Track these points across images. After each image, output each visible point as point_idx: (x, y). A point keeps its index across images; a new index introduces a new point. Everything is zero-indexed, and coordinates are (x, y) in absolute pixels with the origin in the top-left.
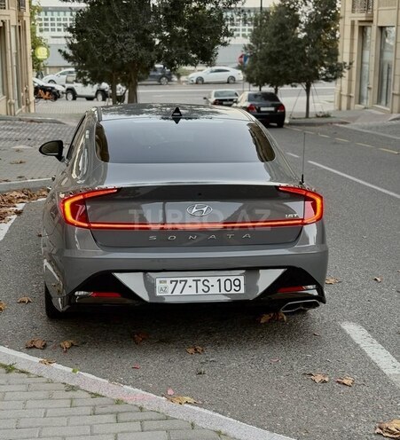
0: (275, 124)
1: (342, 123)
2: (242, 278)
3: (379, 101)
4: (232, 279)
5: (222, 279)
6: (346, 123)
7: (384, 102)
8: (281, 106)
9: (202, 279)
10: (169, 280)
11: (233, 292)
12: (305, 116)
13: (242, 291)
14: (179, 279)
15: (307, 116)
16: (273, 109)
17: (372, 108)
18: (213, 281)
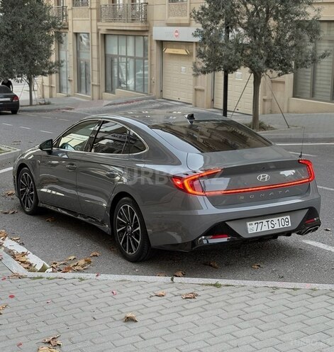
0: (10, 112)
1: (68, 109)
2: (289, 217)
3: (79, 90)
4: (284, 218)
5: (280, 218)
6: (71, 109)
7: (84, 91)
8: (15, 97)
9: (270, 220)
10: (254, 223)
11: (286, 226)
12: (29, 104)
13: (290, 225)
14: (258, 222)
15: (31, 104)
16: (9, 99)
17: (74, 95)
18: (275, 220)
